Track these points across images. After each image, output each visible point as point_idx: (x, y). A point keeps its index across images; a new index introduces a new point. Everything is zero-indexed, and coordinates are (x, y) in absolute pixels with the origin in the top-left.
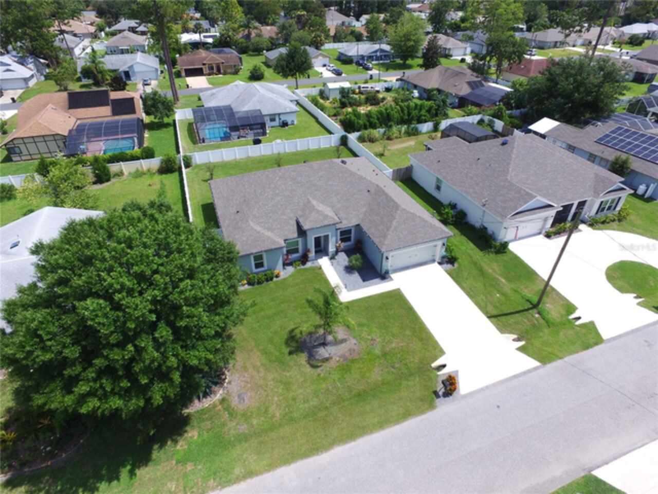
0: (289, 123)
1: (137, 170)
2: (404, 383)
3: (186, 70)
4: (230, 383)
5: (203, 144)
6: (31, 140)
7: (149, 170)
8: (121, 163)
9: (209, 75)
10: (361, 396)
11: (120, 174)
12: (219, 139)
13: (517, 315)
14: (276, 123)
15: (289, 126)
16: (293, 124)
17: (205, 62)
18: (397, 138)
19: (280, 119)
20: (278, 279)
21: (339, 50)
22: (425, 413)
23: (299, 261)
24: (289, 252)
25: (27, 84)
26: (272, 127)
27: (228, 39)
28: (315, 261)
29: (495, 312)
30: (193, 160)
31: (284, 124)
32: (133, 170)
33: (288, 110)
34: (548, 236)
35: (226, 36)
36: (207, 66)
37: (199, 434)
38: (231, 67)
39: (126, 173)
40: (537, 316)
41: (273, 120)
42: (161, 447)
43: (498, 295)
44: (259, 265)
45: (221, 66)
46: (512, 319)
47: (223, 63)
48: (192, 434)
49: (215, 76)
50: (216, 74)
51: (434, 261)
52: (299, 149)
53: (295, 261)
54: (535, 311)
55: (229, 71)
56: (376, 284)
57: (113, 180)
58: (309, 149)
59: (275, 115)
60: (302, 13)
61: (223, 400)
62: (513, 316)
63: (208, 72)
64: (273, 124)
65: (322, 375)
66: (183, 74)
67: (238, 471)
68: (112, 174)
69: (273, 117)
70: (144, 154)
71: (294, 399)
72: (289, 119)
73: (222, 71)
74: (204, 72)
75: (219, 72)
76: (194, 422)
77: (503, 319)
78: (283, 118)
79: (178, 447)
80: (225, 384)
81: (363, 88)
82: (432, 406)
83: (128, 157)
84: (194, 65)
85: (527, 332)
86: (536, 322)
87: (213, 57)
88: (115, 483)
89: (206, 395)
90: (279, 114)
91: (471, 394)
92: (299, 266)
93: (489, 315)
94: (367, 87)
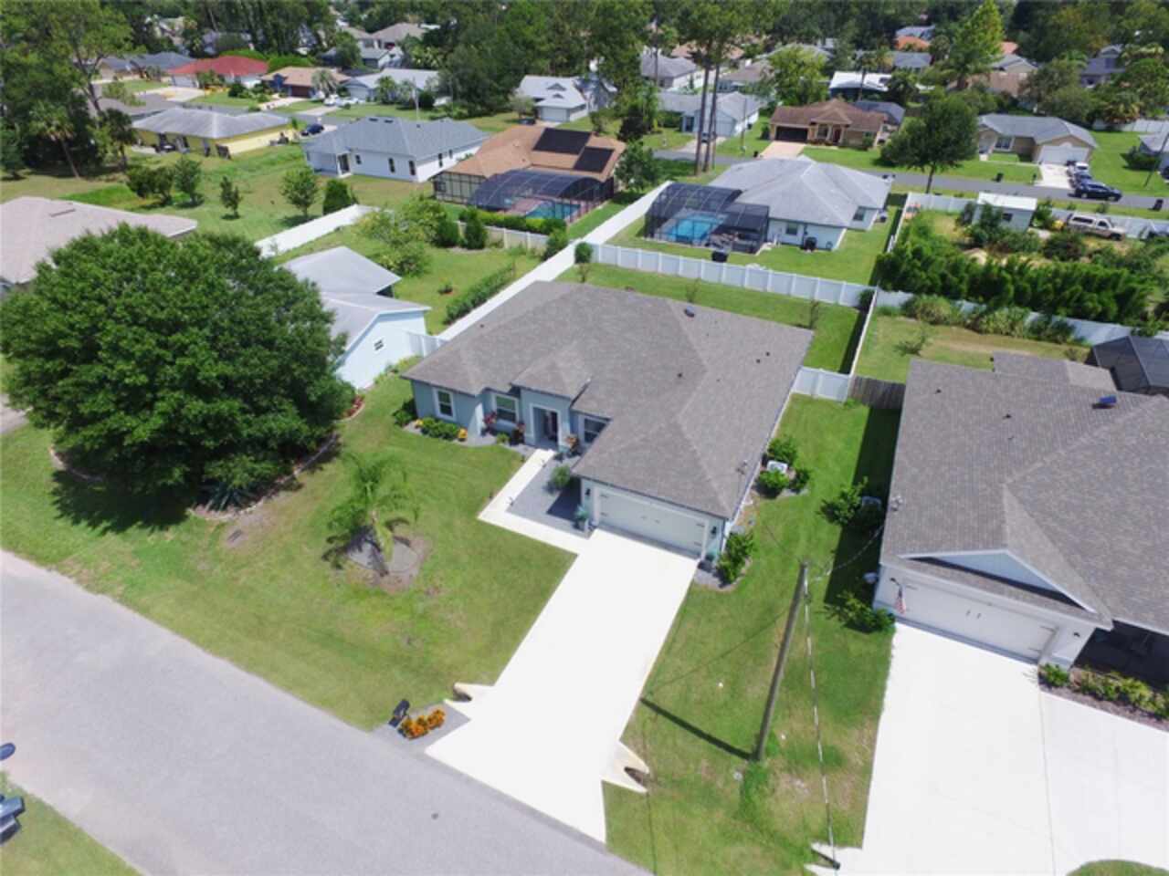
0: (821, 242)
1: (520, 246)
2: (396, 672)
3: (780, 129)
4: (251, 512)
5: (648, 239)
6: (467, 179)
7: (533, 251)
8: (504, 230)
9: (815, 143)
10: (329, 639)
11: (498, 244)
12: (673, 238)
13: (702, 742)
14: (798, 239)
15: (816, 251)
16: (829, 249)
17: (814, 120)
18: (997, 331)
19: (806, 233)
20: (460, 443)
21: (1143, 137)
22: (348, 723)
23: (508, 434)
24: (501, 414)
25: (568, 116)
26: (783, 243)
27: (902, 86)
28: (530, 449)
29: (666, 704)
30: (593, 255)
31: (810, 245)
32: (515, 245)
33: (825, 221)
34: (1050, 680)
35: (899, 80)
36: (817, 127)
37: (172, 541)
38: (858, 135)
39: (506, 246)
40: (738, 776)
41: (792, 231)
42: (140, 527)
43: (721, 685)
44: (446, 410)
45: (843, 129)
46: (682, 738)
47: (847, 126)
48: (170, 535)
49: (823, 147)
50: (828, 144)
51: (696, 555)
52: (769, 289)
53: (502, 433)
54: (744, 764)
55: (852, 142)
56: (562, 529)
57: (486, 250)
58: (789, 295)
59: (798, 223)
60: (1153, 50)
61: (222, 526)
62: (692, 736)
63: (816, 136)
64: (790, 238)
65: (330, 580)
66: (773, 135)
67: (145, 600)
68: (488, 242)
69: (793, 226)
70: (545, 227)
71: (273, 579)
72: (822, 238)
73: (840, 141)
74: (809, 138)
75: (835, 141)
76: (182, 526)
77: (666, 724)
78: (812, 233)
79: (149, 539)
80: (242, 512)
81: (1076, 219)
82: (369, 726)
83: (525, 225)
84: (795, 123)
85: (677, 784)
86: (720, 784)
87: (836, 114)
88: (90, 529)
89: (215, 507)
90: (806, 224)
91: (434, 764)
92: (503, 441)
93: (650, 699)
94: (1090, 221)
